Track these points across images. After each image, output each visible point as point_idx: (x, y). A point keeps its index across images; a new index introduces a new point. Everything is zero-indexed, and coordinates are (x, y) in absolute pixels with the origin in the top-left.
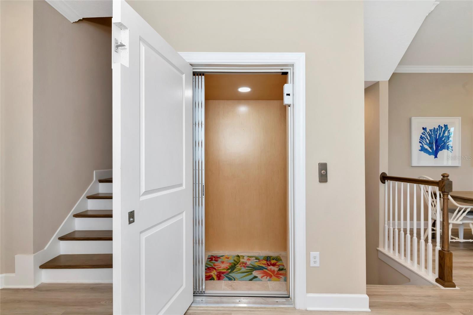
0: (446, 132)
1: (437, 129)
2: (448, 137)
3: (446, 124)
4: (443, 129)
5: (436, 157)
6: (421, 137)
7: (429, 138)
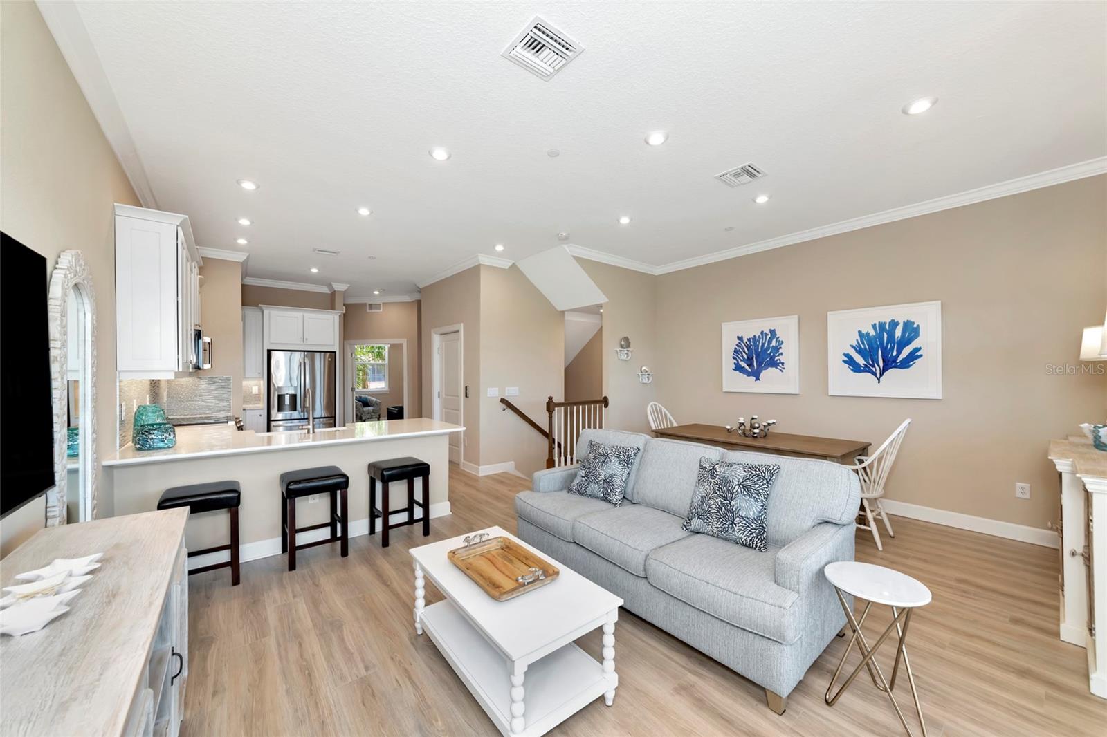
0: (774, 341)
1: (759, 336)
2: (777, 349)
3: (772, 329)
4: (768, 337)
5: (757, 379)
6: (736, 351)
7: (747, 352)
